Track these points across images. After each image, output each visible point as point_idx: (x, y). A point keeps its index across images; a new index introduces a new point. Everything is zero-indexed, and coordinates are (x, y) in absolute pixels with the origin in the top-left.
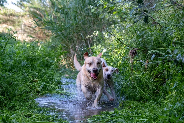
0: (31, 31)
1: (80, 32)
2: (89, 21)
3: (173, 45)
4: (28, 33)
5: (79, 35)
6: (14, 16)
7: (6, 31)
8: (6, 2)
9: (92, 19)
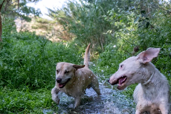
0: (59, 34)
1: (95, 35)
2: (102, 27)
3: (166, 44)
4: (57, 35)
5: (95, 37)
6: (47, 23)
7: (41, 34)
8: (41, 13)
9: (104, 25)
